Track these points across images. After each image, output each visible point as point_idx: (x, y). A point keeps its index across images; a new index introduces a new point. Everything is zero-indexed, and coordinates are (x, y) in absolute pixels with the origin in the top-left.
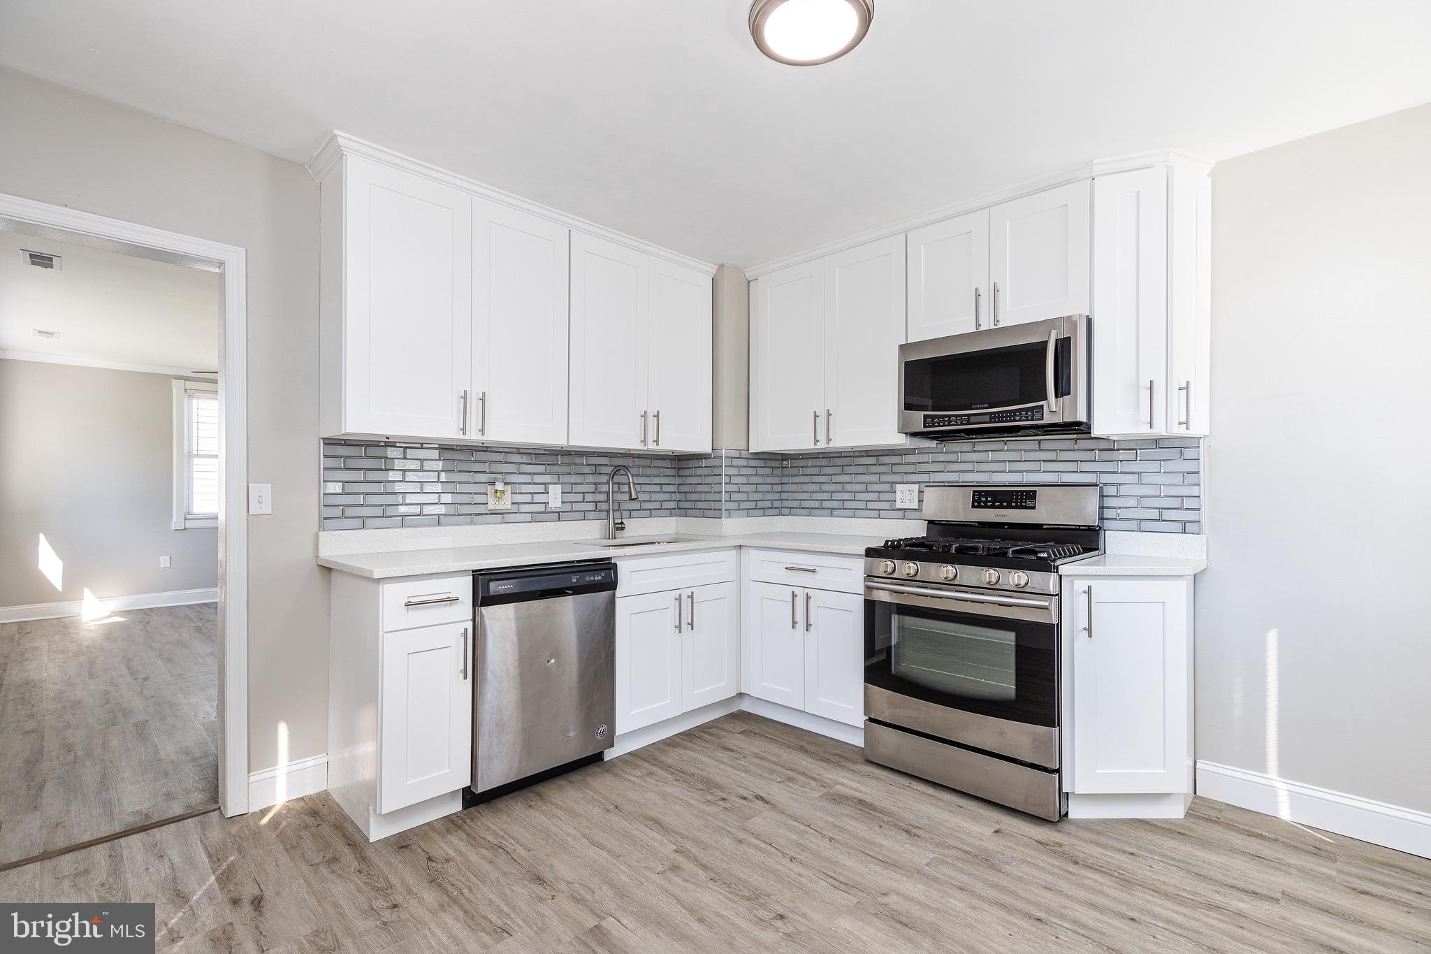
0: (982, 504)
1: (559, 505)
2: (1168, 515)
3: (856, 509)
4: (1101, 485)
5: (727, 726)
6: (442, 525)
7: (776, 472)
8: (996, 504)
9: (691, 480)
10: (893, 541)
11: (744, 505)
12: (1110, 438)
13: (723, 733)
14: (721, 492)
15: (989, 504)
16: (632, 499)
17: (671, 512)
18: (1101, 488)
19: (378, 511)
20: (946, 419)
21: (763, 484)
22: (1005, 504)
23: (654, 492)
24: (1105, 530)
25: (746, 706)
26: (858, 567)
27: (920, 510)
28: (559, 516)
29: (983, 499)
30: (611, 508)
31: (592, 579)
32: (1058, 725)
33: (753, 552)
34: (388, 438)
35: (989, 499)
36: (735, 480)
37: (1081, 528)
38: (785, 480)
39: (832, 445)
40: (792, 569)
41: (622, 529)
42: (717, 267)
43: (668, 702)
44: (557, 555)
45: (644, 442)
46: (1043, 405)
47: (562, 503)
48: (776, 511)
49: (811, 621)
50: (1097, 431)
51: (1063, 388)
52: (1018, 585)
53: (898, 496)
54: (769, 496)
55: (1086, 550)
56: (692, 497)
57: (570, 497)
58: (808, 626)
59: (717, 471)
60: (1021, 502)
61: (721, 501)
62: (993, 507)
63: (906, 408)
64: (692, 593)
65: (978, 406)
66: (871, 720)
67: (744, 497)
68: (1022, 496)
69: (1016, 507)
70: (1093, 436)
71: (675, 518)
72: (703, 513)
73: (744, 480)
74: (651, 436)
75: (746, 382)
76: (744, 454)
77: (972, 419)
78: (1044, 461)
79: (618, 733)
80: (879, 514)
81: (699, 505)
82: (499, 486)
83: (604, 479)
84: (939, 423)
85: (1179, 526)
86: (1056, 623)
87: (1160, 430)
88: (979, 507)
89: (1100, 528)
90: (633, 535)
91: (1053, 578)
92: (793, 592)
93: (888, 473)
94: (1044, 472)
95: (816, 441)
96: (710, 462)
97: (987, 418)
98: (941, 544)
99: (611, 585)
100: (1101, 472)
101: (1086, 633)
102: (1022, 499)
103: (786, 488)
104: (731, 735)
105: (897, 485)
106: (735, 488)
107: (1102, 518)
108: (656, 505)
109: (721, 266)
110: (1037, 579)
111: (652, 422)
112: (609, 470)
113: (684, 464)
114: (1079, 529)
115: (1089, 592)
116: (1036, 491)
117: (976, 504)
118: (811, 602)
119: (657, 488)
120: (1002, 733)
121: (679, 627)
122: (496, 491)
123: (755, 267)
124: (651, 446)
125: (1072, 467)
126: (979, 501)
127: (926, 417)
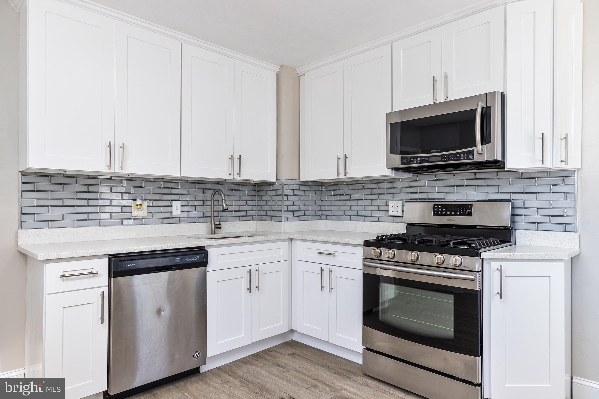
0: (439, 213)
1: (179, 213)
2: (554, 220)
3: (365, 216)
4: (513, 201)
5: (282, 351)
6: (101, 226)
7: (318, 193)
8: (448, 213)
9: (265, 198)
10: (382, 236)
11: (296, 214)
12: (518, 171)
13: (278, 355)
14: (282, 206)
15: (443, 213)
16: (224, 210)
17: (253, 218)
18: (513, 203)
19: (59, 217)
20: (415, 159)
21: (309, 201)
22: (453, 213)
23: (242, 206)
24: (515, 230)
25: (296, 338)
26: (359, 253)
27: (402, 216)
28: (179, 220)
29: (440, 210)
30: (212, 215)
31: (191, 260)
32: (481, 355)
33: (298, 243)
34: (65, 172)
35: (444, 210)
36: (290, 198)
37: (500, 228)
38: (323, 198)
39: (348, 176)
40: (321, 253)
41: (220, 228)
42: (279, 67)
43: (243, 336)
44: (166, 245)
45: (231, 174)
46: (474, 150)
47: (181, 212)
48: (318, 217)
49: (332, 286)
50: (508, 166)
51: (486, 139)
52: (455, 265)
53: (390, 208)
54: (313, 208)
55: (502, 242)
56: (265, 208)
57: (186, 209)
58: (330, 289)
59: (279, 193)
60: (463, 212)
61: (281, 211)
62: (446, 215)
63: (391, 153)
64: (259, 268)
65: (434, 151)
66: (368, 349)
67: (296, 208)
68: (463, 207)
69: (460, 215)
70: (506, 169)
71: (255, 221)
72: (272, 218)
73: (296, 198)
74: (236, 171)
75: (298, 138)
76: (297, 182)
77: (431, 159)
78: (478, 186)
79: (208, 356)
80: (378, 219)
81: (269, 213)
82: (139, 202)
83: (208, 197)
84: (410, 162)
85: (562, 227)
86: (479, 289)
87: (549, 165)
88: (437, 215)
89: (512, 228)
90: (228, 232)
91: (478, 260)
92: (321, 268)
93: (384, 194)
94: (478, 193)
95: (339, 174)
96: (276, 187)
97: (439, 158)
98: (410, 238)
99: (204, 263)
100: (513, 193)
101: (498, 296)
102: (463, 210)
103: (324, 203)
104: (283, 356)
105: (390, 201)
106: (291, 203)
107: (513, 222)
108: (243, 213)
109: (282, 66)
110: (469, 262)
111: (236, 162)
112: (211, 192)
113: (260, 188)
114: (499, 229)
115: (500, 269)
116: (472, 205)
117: (435, 213)
118: (333, 274)
119: (244, 203)
120: (445, 359)
121: (250, 290)
122: (137, 205)
123: (302, 67)
124: (236, 177)
125: (495, 189)
126: (437, 211)
127: (403, 158)
